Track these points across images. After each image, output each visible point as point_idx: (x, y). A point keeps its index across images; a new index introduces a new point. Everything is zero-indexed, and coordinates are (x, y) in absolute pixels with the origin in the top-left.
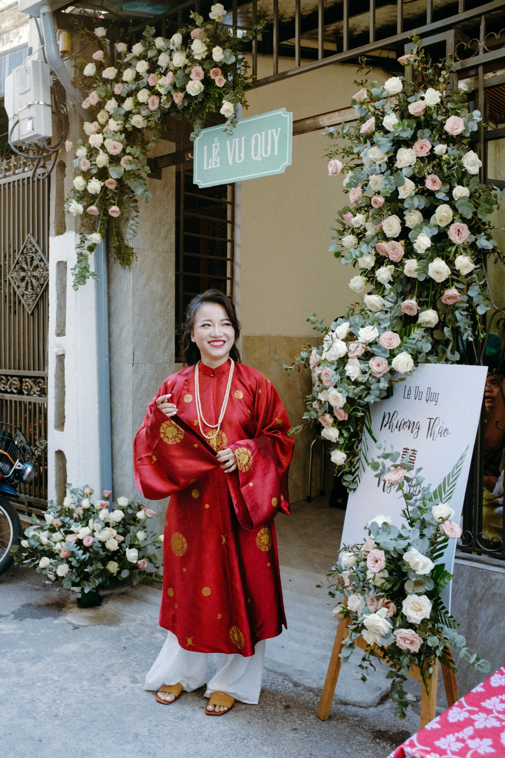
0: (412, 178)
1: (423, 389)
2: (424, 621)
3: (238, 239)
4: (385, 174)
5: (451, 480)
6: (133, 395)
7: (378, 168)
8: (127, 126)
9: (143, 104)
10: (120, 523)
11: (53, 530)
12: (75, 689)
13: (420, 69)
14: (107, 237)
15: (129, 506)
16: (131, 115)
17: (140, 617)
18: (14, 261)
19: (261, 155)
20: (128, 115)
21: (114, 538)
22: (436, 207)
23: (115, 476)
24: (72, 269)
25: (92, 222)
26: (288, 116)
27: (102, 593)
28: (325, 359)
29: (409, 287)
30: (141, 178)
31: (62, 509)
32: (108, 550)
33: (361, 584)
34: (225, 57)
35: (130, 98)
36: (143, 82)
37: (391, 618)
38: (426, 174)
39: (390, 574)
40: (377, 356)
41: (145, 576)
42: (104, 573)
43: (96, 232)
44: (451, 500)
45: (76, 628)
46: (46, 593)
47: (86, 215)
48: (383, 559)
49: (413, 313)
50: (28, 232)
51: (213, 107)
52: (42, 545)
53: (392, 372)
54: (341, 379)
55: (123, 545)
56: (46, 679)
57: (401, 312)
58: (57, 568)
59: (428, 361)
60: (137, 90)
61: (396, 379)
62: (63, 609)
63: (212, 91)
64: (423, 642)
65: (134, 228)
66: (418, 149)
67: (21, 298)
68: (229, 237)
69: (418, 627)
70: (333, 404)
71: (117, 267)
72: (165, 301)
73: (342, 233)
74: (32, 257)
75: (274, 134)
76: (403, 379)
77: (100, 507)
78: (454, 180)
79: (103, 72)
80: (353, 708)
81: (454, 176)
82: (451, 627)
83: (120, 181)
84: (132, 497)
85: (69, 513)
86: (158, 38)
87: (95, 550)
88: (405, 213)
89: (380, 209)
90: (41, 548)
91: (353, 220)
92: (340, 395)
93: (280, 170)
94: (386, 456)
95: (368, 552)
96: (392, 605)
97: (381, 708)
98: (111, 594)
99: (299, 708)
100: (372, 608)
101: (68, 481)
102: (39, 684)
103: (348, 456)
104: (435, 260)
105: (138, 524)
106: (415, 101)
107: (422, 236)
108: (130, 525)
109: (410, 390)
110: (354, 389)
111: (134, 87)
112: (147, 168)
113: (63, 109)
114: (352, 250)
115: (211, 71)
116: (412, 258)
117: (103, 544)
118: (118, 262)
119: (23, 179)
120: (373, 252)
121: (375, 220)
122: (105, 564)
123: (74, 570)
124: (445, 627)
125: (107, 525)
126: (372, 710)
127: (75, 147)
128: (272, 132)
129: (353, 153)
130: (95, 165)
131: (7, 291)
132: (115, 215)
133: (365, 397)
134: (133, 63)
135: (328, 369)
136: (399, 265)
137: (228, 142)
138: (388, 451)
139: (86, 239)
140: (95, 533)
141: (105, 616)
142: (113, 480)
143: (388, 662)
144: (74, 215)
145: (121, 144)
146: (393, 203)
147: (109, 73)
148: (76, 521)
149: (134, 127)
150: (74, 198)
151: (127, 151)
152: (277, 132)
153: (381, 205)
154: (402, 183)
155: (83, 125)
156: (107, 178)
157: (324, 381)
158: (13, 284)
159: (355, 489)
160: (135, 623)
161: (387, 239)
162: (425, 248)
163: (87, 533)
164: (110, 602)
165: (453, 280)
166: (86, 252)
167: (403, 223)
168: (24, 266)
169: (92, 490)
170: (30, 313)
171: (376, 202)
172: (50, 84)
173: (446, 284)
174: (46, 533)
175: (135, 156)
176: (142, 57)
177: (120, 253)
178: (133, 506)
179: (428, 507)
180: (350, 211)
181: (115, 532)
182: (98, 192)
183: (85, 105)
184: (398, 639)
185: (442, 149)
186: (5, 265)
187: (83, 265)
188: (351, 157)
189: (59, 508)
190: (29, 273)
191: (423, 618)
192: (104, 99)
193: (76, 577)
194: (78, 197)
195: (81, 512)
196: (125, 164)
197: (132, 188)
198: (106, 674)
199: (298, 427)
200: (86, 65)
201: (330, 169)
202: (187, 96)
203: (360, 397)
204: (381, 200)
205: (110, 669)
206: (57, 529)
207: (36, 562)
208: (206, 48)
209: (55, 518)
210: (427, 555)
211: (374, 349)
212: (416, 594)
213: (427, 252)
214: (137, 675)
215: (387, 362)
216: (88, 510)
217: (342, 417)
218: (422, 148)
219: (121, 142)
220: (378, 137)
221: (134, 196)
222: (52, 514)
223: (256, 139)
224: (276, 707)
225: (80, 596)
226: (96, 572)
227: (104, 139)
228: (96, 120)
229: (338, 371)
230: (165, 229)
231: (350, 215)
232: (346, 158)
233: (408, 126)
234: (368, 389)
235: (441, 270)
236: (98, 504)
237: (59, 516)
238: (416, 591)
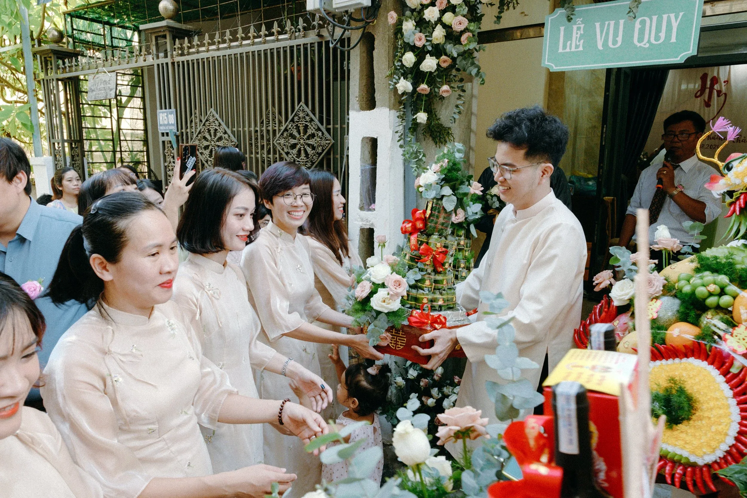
19: (649, 41)
43: (421, 111)
50: (299, 101)
74: (306, 126)
75: (673, 19)
83: (454, 59)
93: (677, 60)
128: (669, 18)
130: (431, 41)
132: (445, 95)
137: (598, 25)
145: (466, 20)
156: (442, 55)
158: (280, 150)
168: (295, 133)
182: (433, 71)
197: (459, 67)
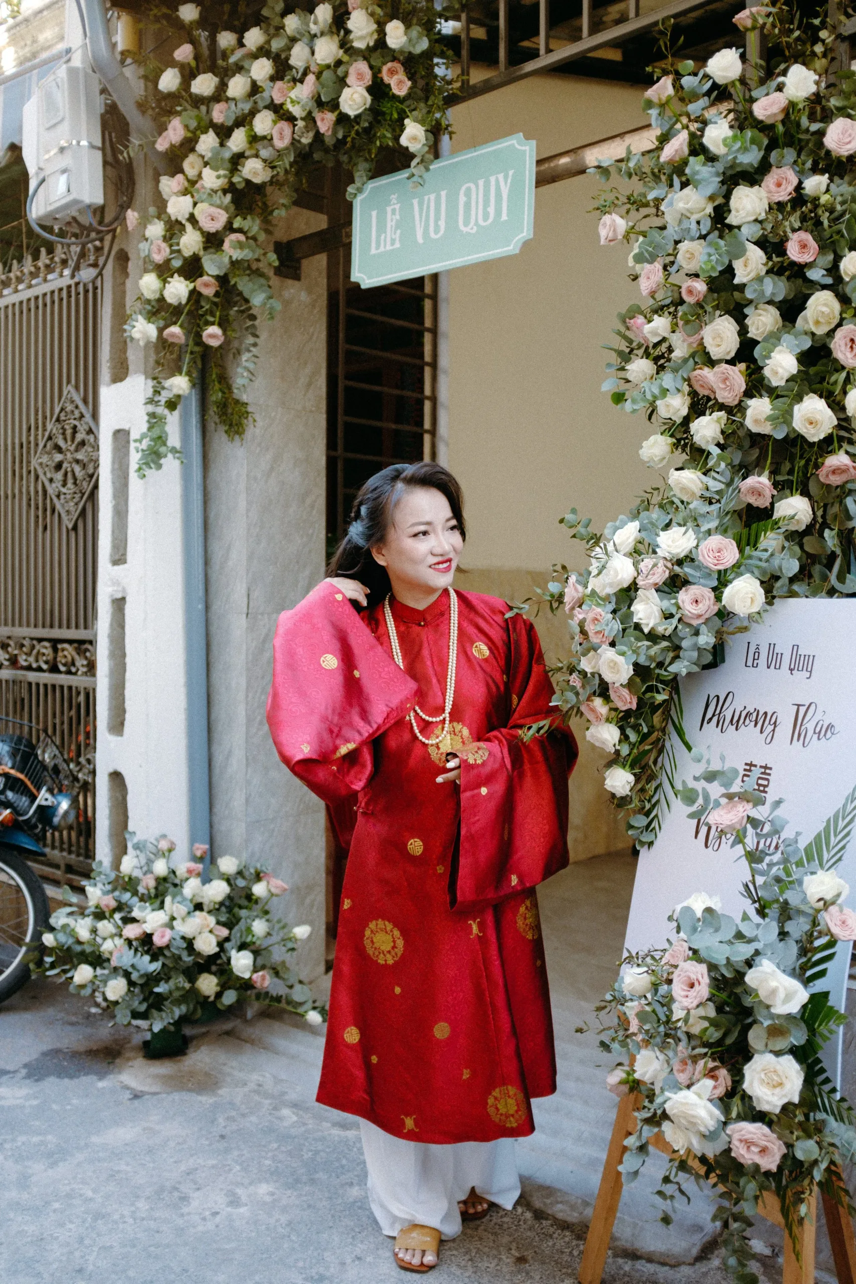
0: (761, 243)
1: (784, 648)
2: (787, 1108)
3: (444, 394)
4: (708, 238)
5: (841, 824)
6: (248, 670)
7: (694, 226)
8: (236, 179)
9: (264, 138)
10: (221, 904)
11: (100, 915)
12: (122, 1216)
13: (777, 31)
14: (202, 384)
15: (240, 873)
16: (242, 160)
17: (255, 1077)
18: (43, 436)
19: (476, 223)
20: (237, 160)
21: (211, 931)
22: (807, 297)
23: (216, 819)
24: (135, 441)
25: (174, 356)
26: (527, 148)
27: (188, 1031)
28: (593, 592)
29: (755, 453)
30: (262, 275)
31: (118, 877)
32: (199, 954)
33: (662, 1029)
34: (410, 40)
35: (242, 129)
36: (263, 98)
37: (721, 1099)
38: (788, 230)
39: (719, 1010)
40: (694, 584)
41: (267, 1001)
42: (193, 994)
43: (181, 374)
44: (840, 864)
45: (136, 1096)
46: (89, 1030)
47: (163, 343)
48: (706, 980)
49: (762, 503)
50: (69, 382)
51: (389, 135)
52: (79, 942)
53: (724, 615)
54: (624, 630)
55: (227, 945)
56: (69, 1196)
57: (740, 501)
58: (105, 985)
59: (793, 594)
60: (253, 113)
61: (731, 629)
62: (117, 1061)
63: (386, 107)
64: (785, 1151)
65: (251, 366)
66: (773, 187)
67: (55, 500)
68: (427, 391)
69: (775, 1119)
70: (608, 677)
71: (220, 438)
72: (309, 501)
73: (626, 357)
74: (75, 427)
75: (501, 183)
76: (745, 629)
77: (186, 875)
78: (843, 243)
79: (193, 83)
80: (649, 1265)
81: (843, 236)
82: (842, 1120)
83: (222, 280)
84: (245, 856)
85: (130, 884)
86: (289, 16)
87: (174, 955)
88: (746, 311)
89: (700, 305)
90: (78, 948)
91: (647, 328)
92: (621, 659)
93: (512, 247)
94: (711, 777)
95: (676, 967)
96: (723, 1073)
97: (702, 1267)
98: (204, 1035)
99: (543, 1263)
100: (683, 1078)
101: (131, 827)
102: (56, 1205)
103: (638, 778)
104: (806, 398)
105: (255, 906)
106: (767, 94)
107: (780, 352)
108: (241, 907)
109: (757, 652)
110: (649, 648)
111: (247, 107)
112: (273, 257)
113: (122, 153)
114: (646, 384)
115: (385, 69)
116: (761, 396)
117: (189, 943)
118: (222, 428)
119: (61, 290)
120: (686, 389)
121: (689, 326)
122: (192, 980)
123: (137, 990)
124: (831, 1119)
125: (199, 907)
126: (685, 1270)
127: (144, 222)
128: (497, 180)
129: (647, 205)
130: (179, 251)
131: (32, 489)
132: (214, 343)
133: (670, 664)
134: (246, 64)
135: (599, 610)
136: (735, 410)
137: (415, 202)
138: (715, 766)
139: (163, 388)
140: (175, 923)
141: (191, 1074)
142: (211, 826)
143: (715, 1185)
144: (142, 343)
145: (223, 212)
146: (723, 294)
147: (204, 84)
148: (142, 899)
149: (248, 182)
150: (141, 313)
151: (236, 225)
152: (506, 178)
153: (701, 297)
154: (740, 252)
155: (158, 182)
156: (201, 276)
157: (591, 634)
158: (42, 476)
159: (651, 844)
160: (246, 1089)
161: (711, 363)
162: (786, 376)
163: (160, 923)
164: (203, 1048)
165: (841, 439)
166: (161, 410)
167: (743, 331)
168: (61, 443)
169: (172, 843)
170: (70, 526)
171: (690, 292)
172: (100, 109)
173: (827, 445)
174: (88, 921)
175: (250, 235)
176: (263, 52)
177: (225, 414)
178: (246, 874)
179: (794, 877)
180: (642, 313)
181: (211, 920)
182: (184, 301)
183: (162, 145)
184: (735, 1143)
185: (820, 183)
186: (29, 443)
187: (156, 432)
188: (644, 211)
189: (113, 875)
190: (69, 455)
191: (785, 1100)
192: (194, 132)
193: (140, 1003)
194: (149, 312)
195: (152, 883)
196: (232, 248)
197: (246, 294)
198: (182, 1188)
199: (541, 723)
200: (162, 71)
201: (603, 233)
202: (343, 119)
203: (660, 665)
204: (700, 287)
205: (191, 1177)
206: (107, 914)
207: (69, 975)
208: (375, 26)
209: (105, 893)
210: (793, 973)
211: (687, 570)
212: (771, 1051)
213: (791, 383)
214: (239, 1191)
215: (712, 595)
216: (165, 879)
217: (625, 703)
218: (779, 185)
219: (226, 209)
220: (696, 165)
221: (250, 308)
222: (100, 885)
223: (468, 194)
224: (500, 1259)
225: (148, 1036)
226: (177, 994)
227: (195, 204)
228: (181, 171)
229: (619, 614)
230: (308, 370)
231: (640, 319)
232: (633, 213)
233: (753, 141)
234: (677, 648)
235: (818, 417)
236: (183, 866)
237: (113, 891)
238: (770, 1047)
